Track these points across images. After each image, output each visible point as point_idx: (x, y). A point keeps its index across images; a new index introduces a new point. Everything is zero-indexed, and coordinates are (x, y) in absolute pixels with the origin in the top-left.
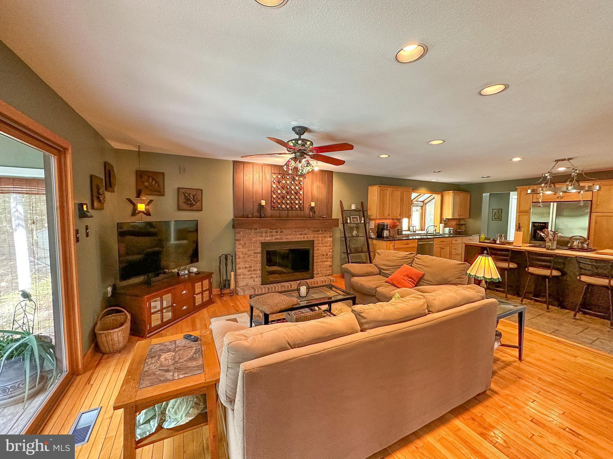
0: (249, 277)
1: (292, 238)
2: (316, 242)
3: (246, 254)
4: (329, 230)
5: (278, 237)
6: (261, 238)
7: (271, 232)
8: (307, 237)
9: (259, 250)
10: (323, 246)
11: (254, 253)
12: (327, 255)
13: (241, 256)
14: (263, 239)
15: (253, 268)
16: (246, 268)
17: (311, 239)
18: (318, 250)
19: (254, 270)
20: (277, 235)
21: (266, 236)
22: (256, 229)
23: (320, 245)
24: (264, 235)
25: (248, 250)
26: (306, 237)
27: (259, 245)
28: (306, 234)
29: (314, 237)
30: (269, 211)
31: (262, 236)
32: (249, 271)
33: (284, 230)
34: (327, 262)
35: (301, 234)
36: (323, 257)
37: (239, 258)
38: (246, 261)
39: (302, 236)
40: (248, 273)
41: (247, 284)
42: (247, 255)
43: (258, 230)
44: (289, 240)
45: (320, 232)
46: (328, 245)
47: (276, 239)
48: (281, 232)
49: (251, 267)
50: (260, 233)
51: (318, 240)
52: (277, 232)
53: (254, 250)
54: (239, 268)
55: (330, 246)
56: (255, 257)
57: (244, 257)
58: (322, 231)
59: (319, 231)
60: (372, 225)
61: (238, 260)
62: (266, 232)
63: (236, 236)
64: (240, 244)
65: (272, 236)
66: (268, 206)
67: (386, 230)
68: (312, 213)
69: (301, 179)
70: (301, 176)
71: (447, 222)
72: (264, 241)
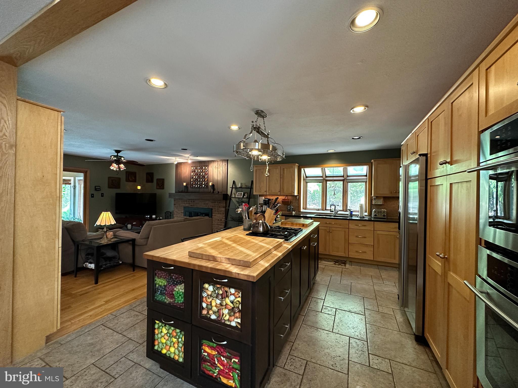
2: (214, 210)
4: (223, 202)
6: (184, 205)
7: (189, 201)
8: (208, 206)
9: (183, 211)
10: (219, 214)
11: (181, 212)
12: (221, 220)
13: (176, 213)
17: (211, 208)
18: (215, 215)
20: (191, 203)
21: (186, 204)
22: (182, 199)
23: (216, 212)
27: (183, 208)
28: (207, 204)
29: (213, 207)
30: (190, 189)
31: (184, 203)
34: (221, 225)
35: (205, 204)
36: (218, 221)
37: (175, 214)
44: (198, 207)
45: (217, 203)
47: (191, 205)
48: (194, 202)
50: (184, 201)
51: (215, 209)
52: (192, 201)
55: (223, 214)
56: (181, 215)
57: (177, 214)
58: (218, 202)
59: (215, 202)
60: (261, 200)
62: (186, 201)
63: (174, 203)
64: (175, 207)
65: (189, 203)
66: (189, 186)
67: (265, 205)
68: (212, 190)
69: (206, 168)
70: (207, 166)
71: (380, 202)
72: (185, 206)
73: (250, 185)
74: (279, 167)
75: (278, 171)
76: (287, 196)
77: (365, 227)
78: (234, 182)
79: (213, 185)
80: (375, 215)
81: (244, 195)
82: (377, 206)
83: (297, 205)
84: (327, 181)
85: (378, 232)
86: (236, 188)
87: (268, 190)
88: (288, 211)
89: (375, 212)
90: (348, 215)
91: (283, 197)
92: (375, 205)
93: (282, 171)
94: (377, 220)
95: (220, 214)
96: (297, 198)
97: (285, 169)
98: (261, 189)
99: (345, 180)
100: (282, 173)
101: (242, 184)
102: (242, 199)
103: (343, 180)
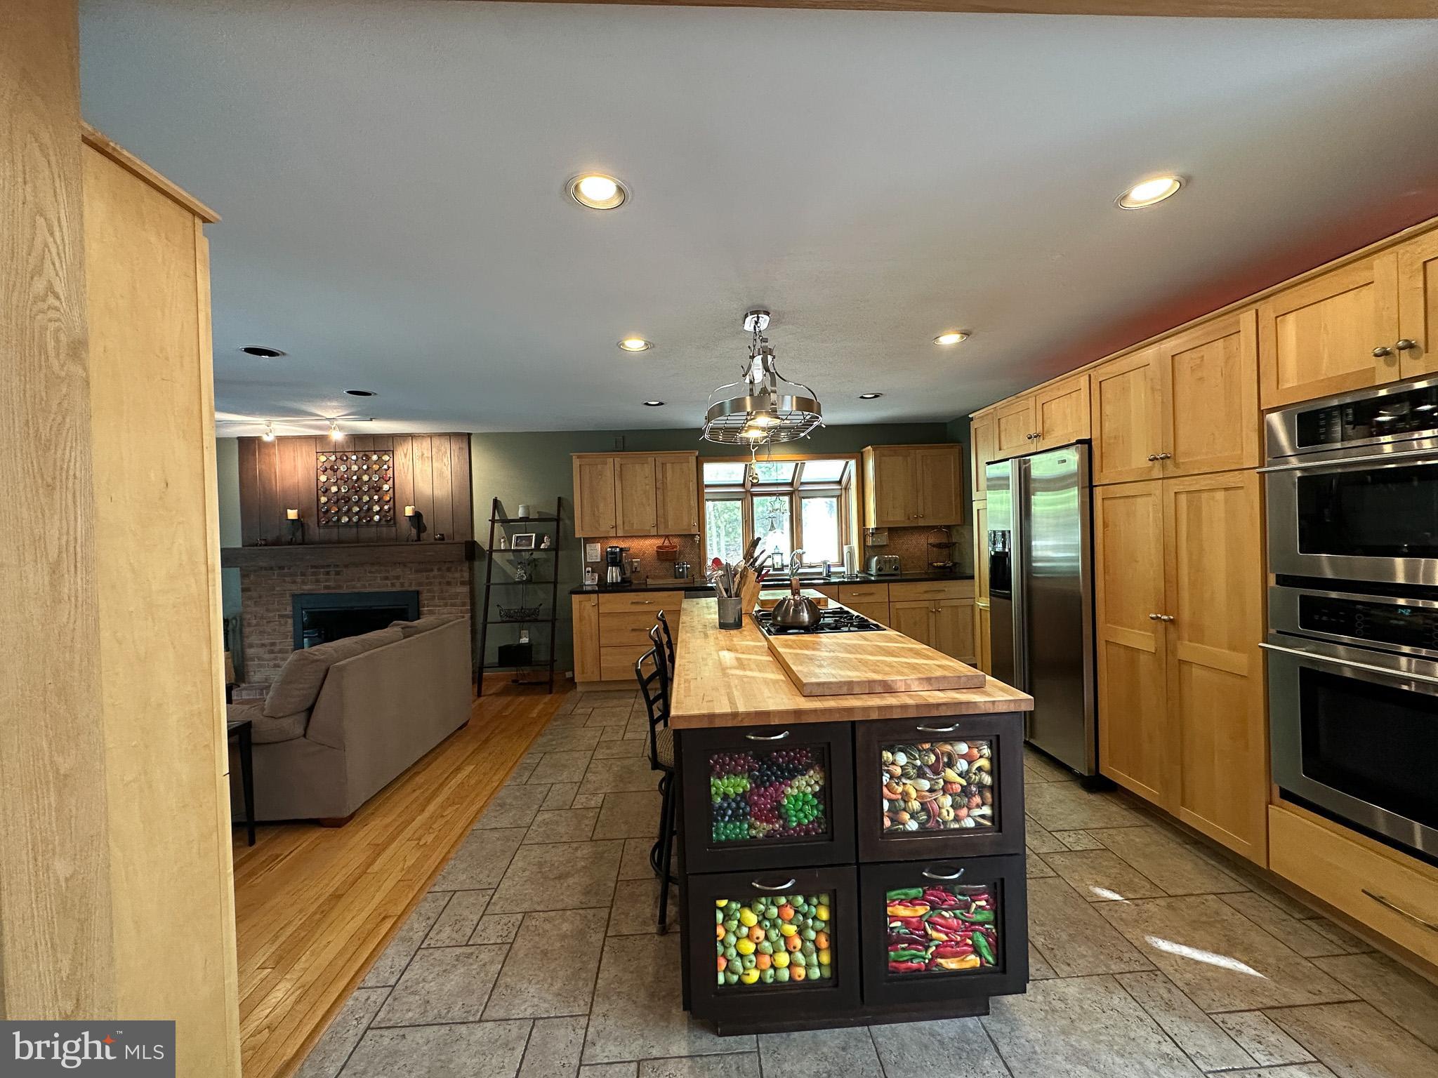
0: (271, 663)
1: (364, 586)
2: (425, 596)
3: (262, 618)
4: (459, 568)
5: (331, 584)
6: (294, 587)
7: (314, 574)
8: (402, 585)
9: (289, 611)
10: (446, 605)
11: (280, 616)
13: (254, 621)
14: (296, 589)
15: (277, 648)
16: (263, 645)
17: (413, 588)
18: (431, 612)
19: (280, 651)
20: (328, 580)
21: (304, 583)
22: (282, 568)
23: (437, 601)
24: (299, 579)
25: (268, 610)
26: (398, 584)
27: (288, 598)
28: (398, 578)
29: (420, 584)
30: (315, 532)
31: (294, 582)
32: (272, 652)
33: (344, 570)
35: (386, 578)
37: (249, 625)
38: (262, 633)
39: (389, 582)
40: (267, 656)
41: (266, 679)
42: (265, 621)
43: (286, 570)
44: (356, 590)
45: (436, 572)
46: (458, 601)
47: (327, 587)
48: (338, 573)
49: (273, 644)
50: (291, 575)
51: (429, 591)
52: (328, 573)
53: (278, 611)
54: (251, 646)
55: (464, 604)
56: (281, 625)
57: (258, 625)
58: (439, 570)
59: (432, 570)
60: (595, 552)
61: (247, 630)
62: (303, 574)
63: (242, 583)
64: (250, 598)
65: (317, 581)
66: (312, 522)
67: (612, 566)
68: (414, 531)
69: (386, 458)
70: (386, 452)
71: (883, 539)
72: (296, 592)
73: (553, 511)
74: (651, 460)
75: (647, 469)
76: (667, 537)
77: (871, 597)
78: (496, 504)
79: (417, 516)
80: (880, 570)
81: (539, 541)
82: (878, 549)
83: (696, 560)
84: (753, 495)
85: (898, 605)
86: (505, 521)
87: (620, 522)
88: (676, 578)
89: (878, 562)
90: (821, 573)
91: (659, 542)
92: (873, 547)
93: (659, 469)
94: (886, 578)
95: (453, 605)
96: (694, 541)
97: (669, 466)
98: (598, 522)
99: (796, 492)
100: (660, 476)
101: (527, 508)
102: (532, 554)
103: (790, 494)
